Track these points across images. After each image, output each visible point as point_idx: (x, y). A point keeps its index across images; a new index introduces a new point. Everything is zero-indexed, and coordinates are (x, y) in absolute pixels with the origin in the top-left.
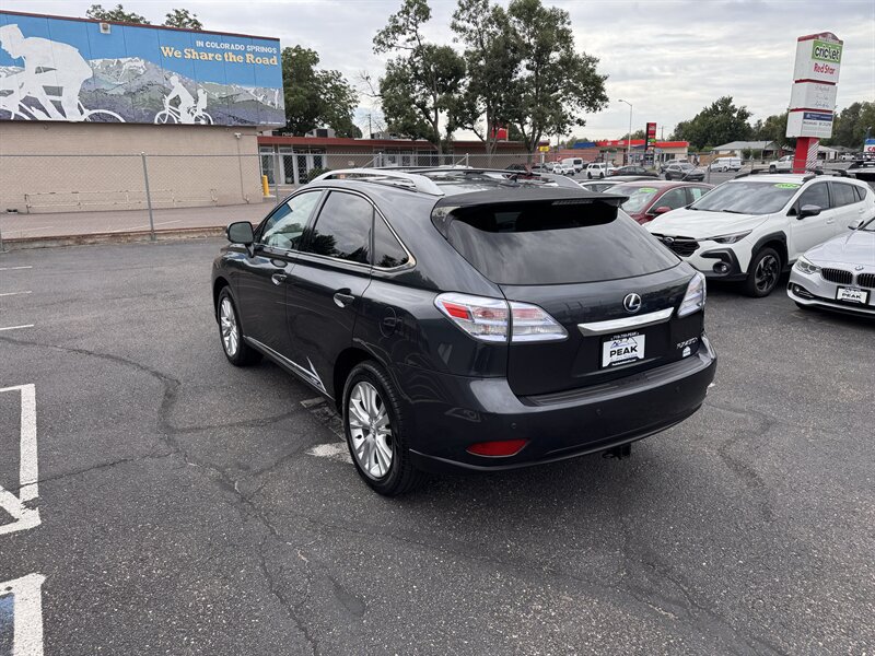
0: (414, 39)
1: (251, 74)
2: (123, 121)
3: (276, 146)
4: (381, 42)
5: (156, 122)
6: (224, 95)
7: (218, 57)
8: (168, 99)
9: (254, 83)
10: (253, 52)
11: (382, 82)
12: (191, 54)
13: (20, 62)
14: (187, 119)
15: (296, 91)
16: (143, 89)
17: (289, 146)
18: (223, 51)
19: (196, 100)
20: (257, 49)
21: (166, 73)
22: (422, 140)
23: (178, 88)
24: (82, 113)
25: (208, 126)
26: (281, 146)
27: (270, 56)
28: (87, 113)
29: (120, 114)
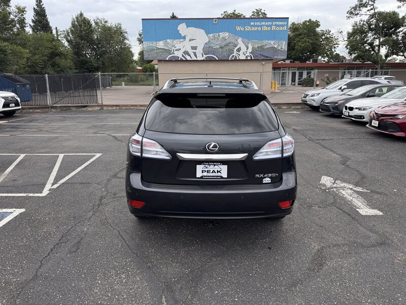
0: (372, 9)
1: (273, 35)
2: (217, 59)
3: (289, 68)
4: (352, 13)
5: (230, 59)
6: (260, 45)
7: (259, 29)
8: (236, 49)
9: (274, 39)
10: (276, 25)
11: (349, 33)
12: (248, 28)
13: (184, 38)
14: (242, 57)
15: (305, 41)
16: (227, 45)
17: (296, 67)
18: (262, 26)
19: (247, 49)
20: (277, 23)
21: (236, 37)
22: (369, 62)
23: (241, 44)
24: (203, 56)
25: (251, 60)
26: (292, 67)
27: (283, 26)
28: (205, 56)
29: (216, 56)
